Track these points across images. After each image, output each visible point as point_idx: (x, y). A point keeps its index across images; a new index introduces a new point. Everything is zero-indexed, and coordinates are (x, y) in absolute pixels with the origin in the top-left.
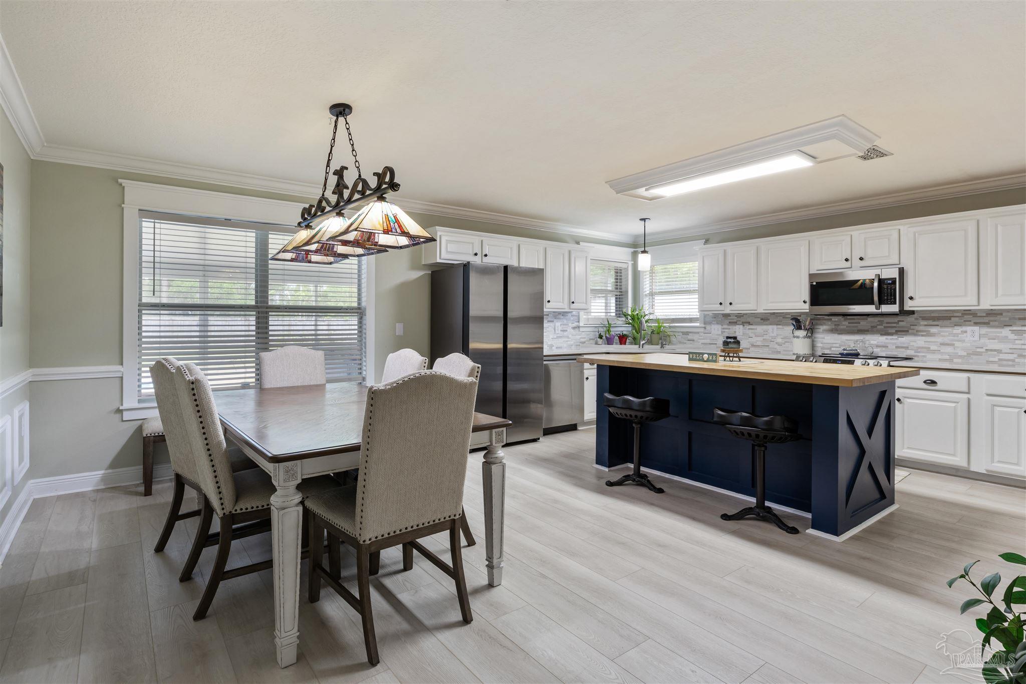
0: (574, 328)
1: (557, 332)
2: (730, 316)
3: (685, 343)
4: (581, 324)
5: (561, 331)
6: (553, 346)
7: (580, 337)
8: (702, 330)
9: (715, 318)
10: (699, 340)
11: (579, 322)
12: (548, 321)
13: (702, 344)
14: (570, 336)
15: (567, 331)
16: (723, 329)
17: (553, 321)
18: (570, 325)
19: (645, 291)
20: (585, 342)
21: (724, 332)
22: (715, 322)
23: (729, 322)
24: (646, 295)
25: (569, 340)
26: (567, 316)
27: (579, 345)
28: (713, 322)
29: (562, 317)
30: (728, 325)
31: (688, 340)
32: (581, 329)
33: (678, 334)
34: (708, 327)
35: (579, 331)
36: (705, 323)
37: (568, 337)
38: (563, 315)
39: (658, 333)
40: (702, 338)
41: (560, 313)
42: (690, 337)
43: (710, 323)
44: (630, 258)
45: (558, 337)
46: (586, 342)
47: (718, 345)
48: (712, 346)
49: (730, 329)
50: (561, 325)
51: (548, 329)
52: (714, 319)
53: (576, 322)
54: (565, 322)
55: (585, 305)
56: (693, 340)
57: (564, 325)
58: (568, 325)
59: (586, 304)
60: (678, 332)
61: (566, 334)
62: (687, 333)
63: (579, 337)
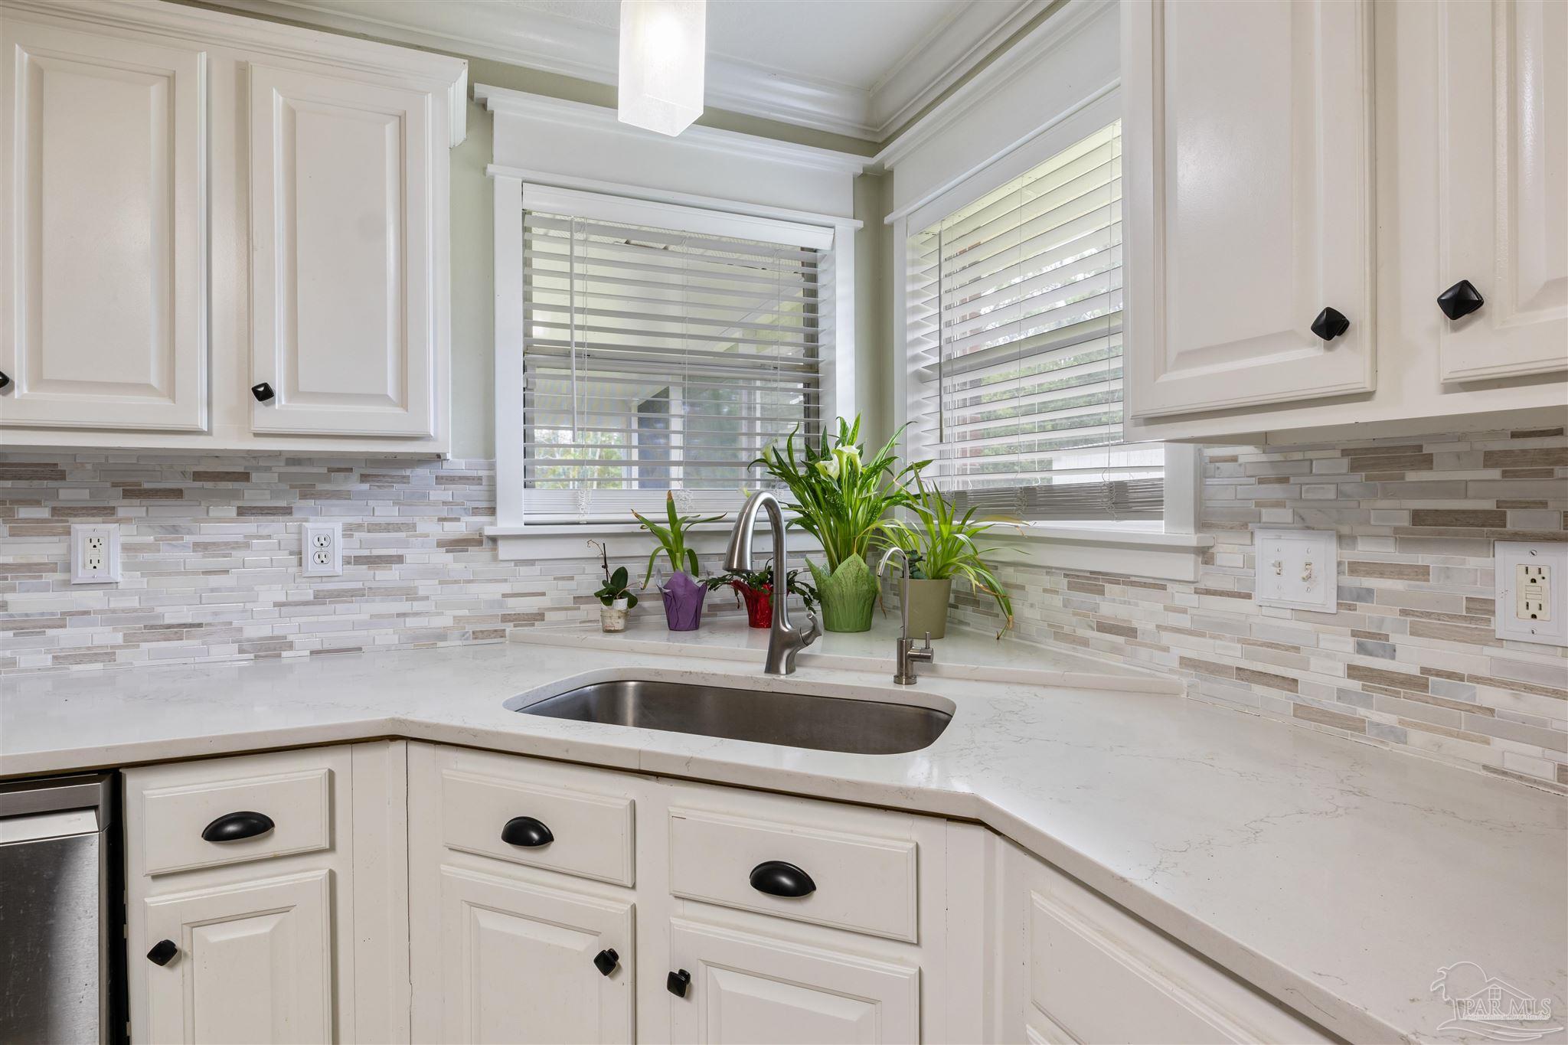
0: (457, 545)
1: (312, 567)
2: (1427, 462)
3: (1085, 642)
4: (506, 523)
5: (347, 561)
6: (290, 646)
7: (506, 588)
8: (1186, 567)
9: (1283, 480)
10: (1166, 638)
11: (492, 511)
12: (242, 512)
13: (1185, 662)
14: (424, 587)
15: (400, 559)
16: (1355, 568)
17: (287, 511)
18: (431, 528)
19: (916, 359)
20: (540, 616)
21: (1366, 595)
22: (1286, 515)
23: (1418, 517)
24: (921, 378)
25: (417, 606)
26: (405, 479)
27: (501, 634)
28: (1267, 515)
29: (365, 486)
30: (1402, 538)
31: (1102, 628)
32: (505, 550)
33: (1046, 581)
34: (1229, 551)
35: (495, 558)
36: (1202, 523)
37: (411, 595)
38: (364, 478)
39: (938, 576)
40: (1184, 621)
41: (340, 466)
42: (1112, 605)
43: (1244, 522)
44: (845, 199)
45: (320, 598)
46: (549, 616)
47: (1304, 696)
48: (1258, 690)
49: (1423, 572)
50: (349, 530)
51: (238, 554)
52: (1276, 491)
53: (476, 511)
54: (386, 511)
55: (399, 411)
56: (1130, 632)
57: (373, 528)
58: (414, 527)
59: (403, 402)
60: (1049, 570)
61: (388, 576)
62: (1091, 582)
63: (493, 591)
